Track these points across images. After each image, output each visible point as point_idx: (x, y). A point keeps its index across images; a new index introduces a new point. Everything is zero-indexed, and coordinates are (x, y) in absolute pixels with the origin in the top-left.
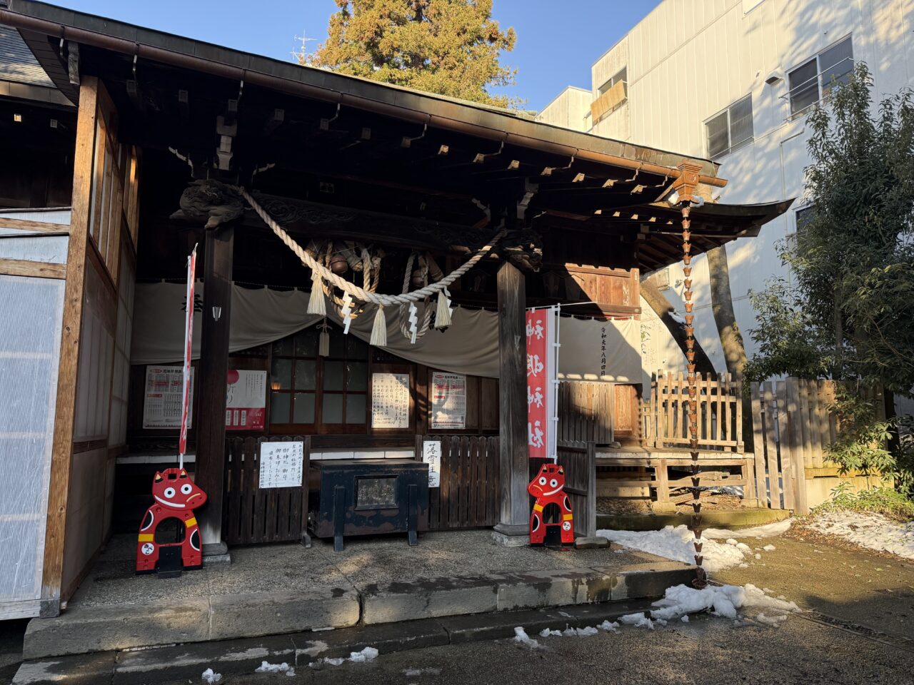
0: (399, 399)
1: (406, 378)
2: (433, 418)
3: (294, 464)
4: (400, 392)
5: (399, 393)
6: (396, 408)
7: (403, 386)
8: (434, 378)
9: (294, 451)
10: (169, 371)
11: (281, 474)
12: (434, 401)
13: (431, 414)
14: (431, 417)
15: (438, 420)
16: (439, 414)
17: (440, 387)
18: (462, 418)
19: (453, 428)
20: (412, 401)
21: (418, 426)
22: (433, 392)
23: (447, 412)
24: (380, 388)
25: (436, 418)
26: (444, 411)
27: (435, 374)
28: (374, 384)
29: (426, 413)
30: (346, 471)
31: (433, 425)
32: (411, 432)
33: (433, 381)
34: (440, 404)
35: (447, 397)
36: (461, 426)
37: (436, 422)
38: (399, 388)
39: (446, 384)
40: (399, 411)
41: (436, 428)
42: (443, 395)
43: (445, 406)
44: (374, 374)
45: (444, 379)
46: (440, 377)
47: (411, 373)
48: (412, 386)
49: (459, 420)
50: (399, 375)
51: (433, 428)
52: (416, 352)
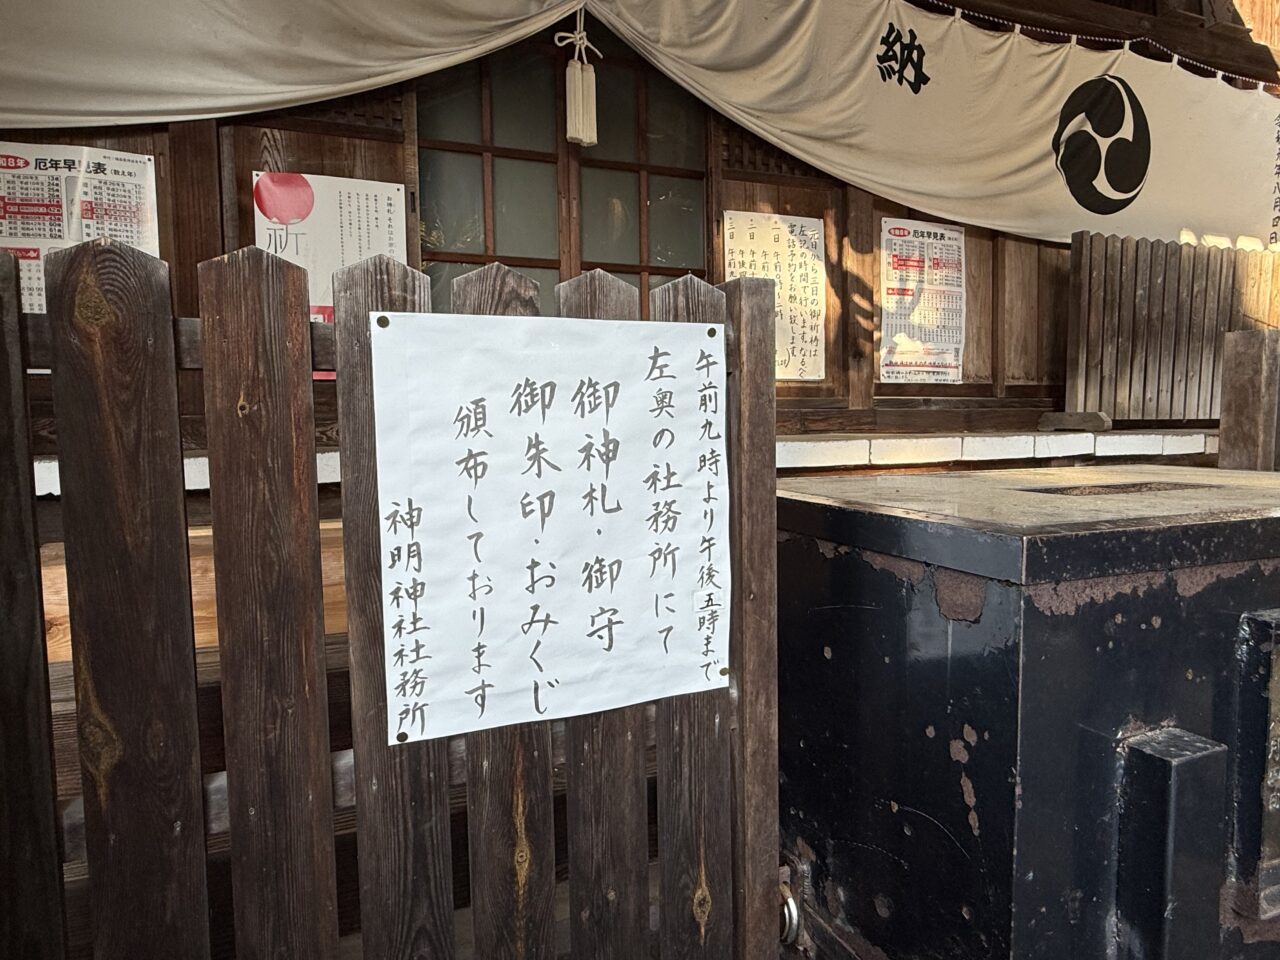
0: (799, 294)
1: (814, 228)
2: (883, 352)
3: (665, 516)
4: (799, 271)
5: (797, 278)
6: (793, 320)
7: (809, 254)
8: (885, 235)
9: (663, 401)
10: (55, 165)
11: (574, 607)
12: (888, 303)
13: (880, 339)
14: (878, 350)
15: (896, 359)
16: (901, 339)
17: (901, 262)
18: (957, 351)
19: (931, 380)
20: (835, 301)
21: (853, 374)
22: (883, 277)
23: (921, 333)
24: (748, 258)
25: (891, 352)
26: (912, 332)
27: (889, 223)
28: (729, 244)
29: (869, 336)
30: (1191, 583)
31: (883, 371)
32: (831, 392)
33: (883, 244)
34: (904, 313)
35: (921, 291)
36: (954, 377)
37: (891, 364)
38: (798, 260)
39: (916, 256)
40: (799, 330)
41: (892, 381)
42: (911, 285)
43: (915, 318)
44: (728, 215)
45: (910, 238)
46: (901, 232)
47: (831, 213)
48: (834, 257)
49: (950, 359)
50: (799, 221)
51: (883, 380)
52: (850, 146)
